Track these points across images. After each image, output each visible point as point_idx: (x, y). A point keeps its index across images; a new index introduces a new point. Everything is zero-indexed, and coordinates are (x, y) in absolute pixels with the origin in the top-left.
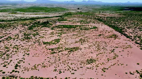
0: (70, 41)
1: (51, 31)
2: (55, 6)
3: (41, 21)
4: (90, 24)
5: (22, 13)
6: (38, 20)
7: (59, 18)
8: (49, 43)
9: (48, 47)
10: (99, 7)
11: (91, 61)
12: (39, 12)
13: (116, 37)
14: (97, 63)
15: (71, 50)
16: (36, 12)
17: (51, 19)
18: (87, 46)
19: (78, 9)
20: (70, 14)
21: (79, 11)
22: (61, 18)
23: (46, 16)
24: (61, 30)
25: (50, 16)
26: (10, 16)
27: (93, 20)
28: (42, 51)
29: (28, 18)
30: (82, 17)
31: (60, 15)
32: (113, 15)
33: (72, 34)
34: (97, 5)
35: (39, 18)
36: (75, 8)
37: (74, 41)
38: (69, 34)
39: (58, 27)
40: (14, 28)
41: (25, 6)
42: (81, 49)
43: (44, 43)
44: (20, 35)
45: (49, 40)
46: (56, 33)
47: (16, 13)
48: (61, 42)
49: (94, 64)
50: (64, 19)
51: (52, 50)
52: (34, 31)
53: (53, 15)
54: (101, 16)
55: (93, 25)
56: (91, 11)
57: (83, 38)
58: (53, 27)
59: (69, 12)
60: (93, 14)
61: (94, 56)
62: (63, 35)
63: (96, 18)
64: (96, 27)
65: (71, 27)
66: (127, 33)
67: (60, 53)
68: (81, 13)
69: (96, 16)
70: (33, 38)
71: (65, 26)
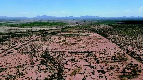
0: (72, 41)
1: (58, 37)
2: (56, 21)
3: (49, 32)
4: (85, 33)
5: (29, 27)
6: (46, 32)
7: (62, 30)
8: (60, 42)
9: (59, 43)
10: (95, 22)
11: (83, 47)
12: (43, 26)
13: (100, 39)
14: (86, 48)
15: (73, 44)
16: (41, 26)
17: (56, 30)
18: (82, 43)
19: (77, 23)
20: (70, 27)
21: (78, 25)
22: (63, 30)
23: (51, 29)
24: (65, 37)
25: (54, 29)
26: (22, 30)
27: (88, 31)
28: (57, 45)
29: (37, 30)
30: (79, 29)
31: (62, 28)
32: (105, 27)
33: (72, 38)
34: (94, 20)
35: (46, 30)
36: (74, 23)
37: (74, 41)
38: (71, 38)
39: (62, 35)
40: (32, 36)
41: (29, 21)
42: (78, 44)
43: (57, 42)
44: (39, 39)
45: (59, 41)
46: (62, 38)
47: (24, 27)
48: (66, 42)
49: (85, 48)
50: (66, 30)
51: (62, 44)
52: (47, 37)
53: (56, 28)
54: (95, 28)
55: (88, 33)
56: (88, 25)
57: (79, 40)
58: (59, 35)
59: (69, 25)
60: (89, 27)
61: (85, 46)
62: (67, 39)
63: (91, 29)
64: (89, 35)
65: (71, 35)
66: (108, 37)
67: (67, 45)
68: (79, 26)
69: (91, 28)
70: (48, 40)
71: (67, 35)
